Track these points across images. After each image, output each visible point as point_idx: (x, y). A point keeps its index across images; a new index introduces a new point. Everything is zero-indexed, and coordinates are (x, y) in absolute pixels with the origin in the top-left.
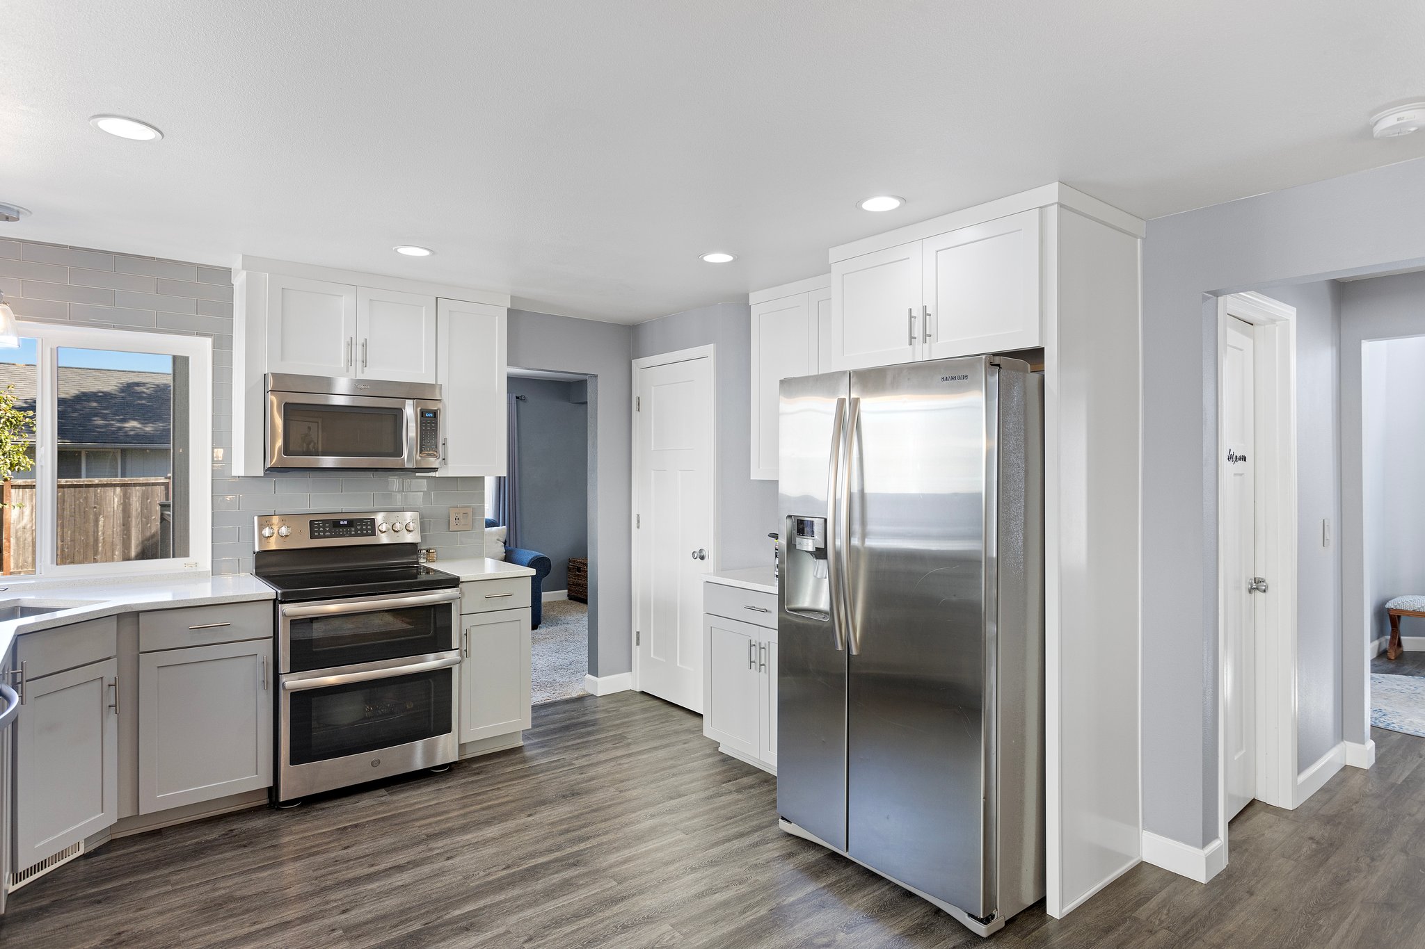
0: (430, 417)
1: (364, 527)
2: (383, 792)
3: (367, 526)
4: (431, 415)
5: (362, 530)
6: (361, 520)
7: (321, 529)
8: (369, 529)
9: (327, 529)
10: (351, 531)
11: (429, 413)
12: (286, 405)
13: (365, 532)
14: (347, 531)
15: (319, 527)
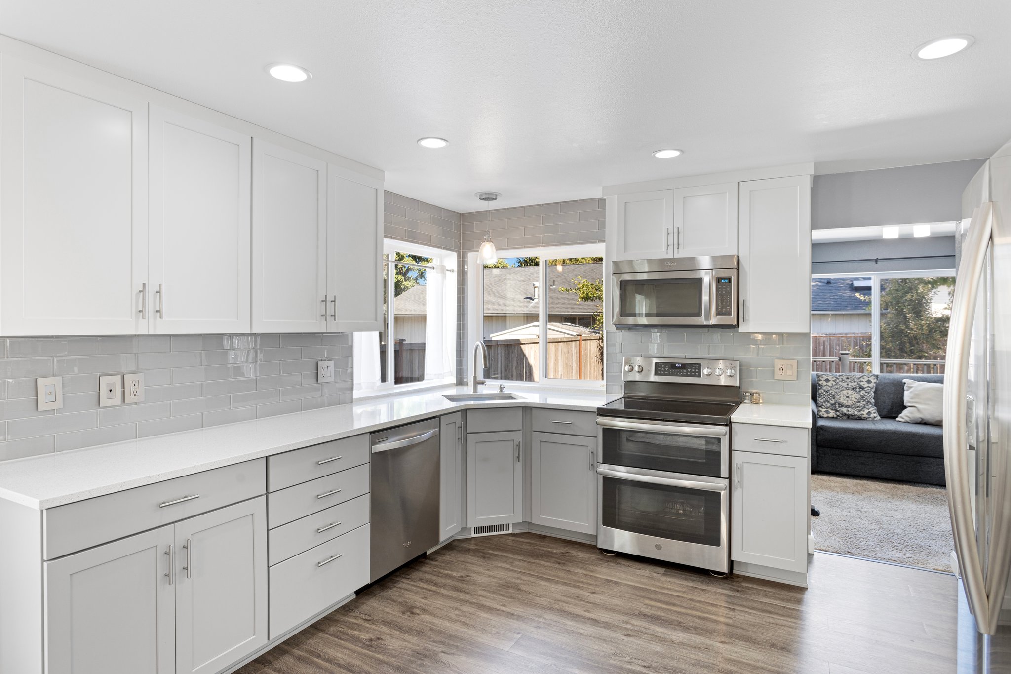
0: (726, 283)
1: (693, 370)
2: (662, 570)
3: (695, 369)
4: (727, 281)
5: (691, 372)
6: (691, 365)
7: (663, 369)
8: (697, 372)
9: (667, 369)
10: (683, 372)
11: (724, 279)
12: (621, 282)
13: (693, 374)
14: (680, 372)
15: (661, 368)
